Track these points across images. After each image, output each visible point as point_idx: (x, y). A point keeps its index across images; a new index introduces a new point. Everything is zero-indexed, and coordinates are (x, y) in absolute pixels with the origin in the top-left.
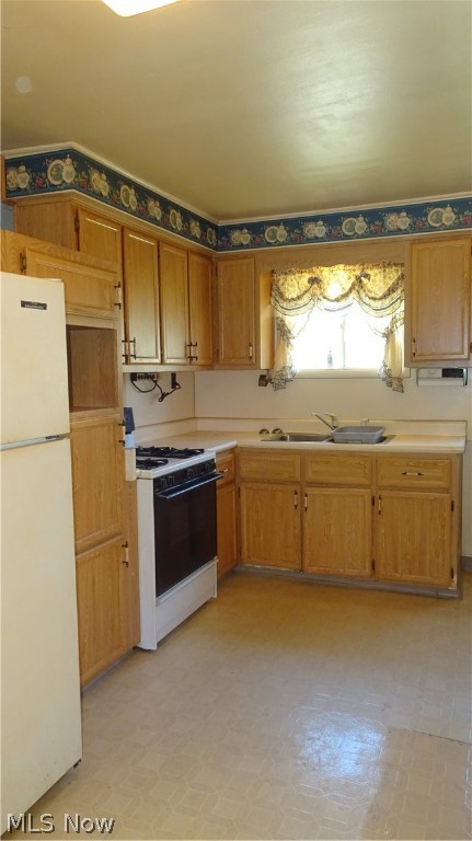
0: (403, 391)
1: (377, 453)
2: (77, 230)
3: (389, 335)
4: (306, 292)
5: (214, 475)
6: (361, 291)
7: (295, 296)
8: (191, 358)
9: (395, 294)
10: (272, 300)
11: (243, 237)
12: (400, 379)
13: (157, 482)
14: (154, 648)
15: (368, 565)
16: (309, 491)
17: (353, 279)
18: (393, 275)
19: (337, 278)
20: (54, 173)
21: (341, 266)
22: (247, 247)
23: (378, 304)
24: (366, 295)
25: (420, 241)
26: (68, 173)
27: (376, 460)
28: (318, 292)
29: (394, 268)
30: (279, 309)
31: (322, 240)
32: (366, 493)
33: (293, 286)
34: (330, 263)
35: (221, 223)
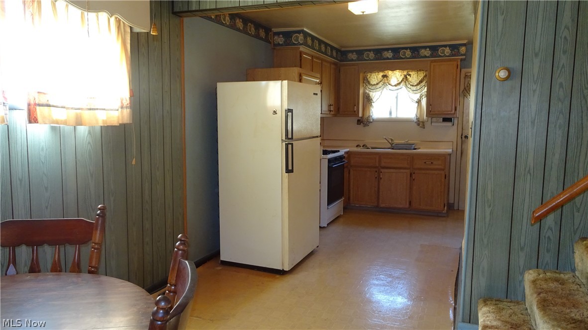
0: (424, 128)
1: (413, 154)
2: (301, 60)
3: (419, 102)
4: (381, 81)
5: (344, 162)
6: (407, 82)
7: (375, 83)
8: (330, 111)
9: (422, 84)
10: (364, 85)
11: (354, 56)
12: (423, 122)
13: (330, 161)
14: (326, 226)
15: (408, 203)
16: (383, 170)
17: (403, 76)
18: (422, 75)
19: (396, 76)
20: (295, 39)
21: (398, 70)
22: (355, 61)
23: (414, 88)
24: (409, 84)
25: (435, 61)
26: (301, 39)
27: (412, 157)
28: (386, 81)
29: (422, 72)
30: (368, 89)
31: (390, 59)
32: (408, 171)
33: (375, 78)
34: (393, 69)
35: (343, 49)
